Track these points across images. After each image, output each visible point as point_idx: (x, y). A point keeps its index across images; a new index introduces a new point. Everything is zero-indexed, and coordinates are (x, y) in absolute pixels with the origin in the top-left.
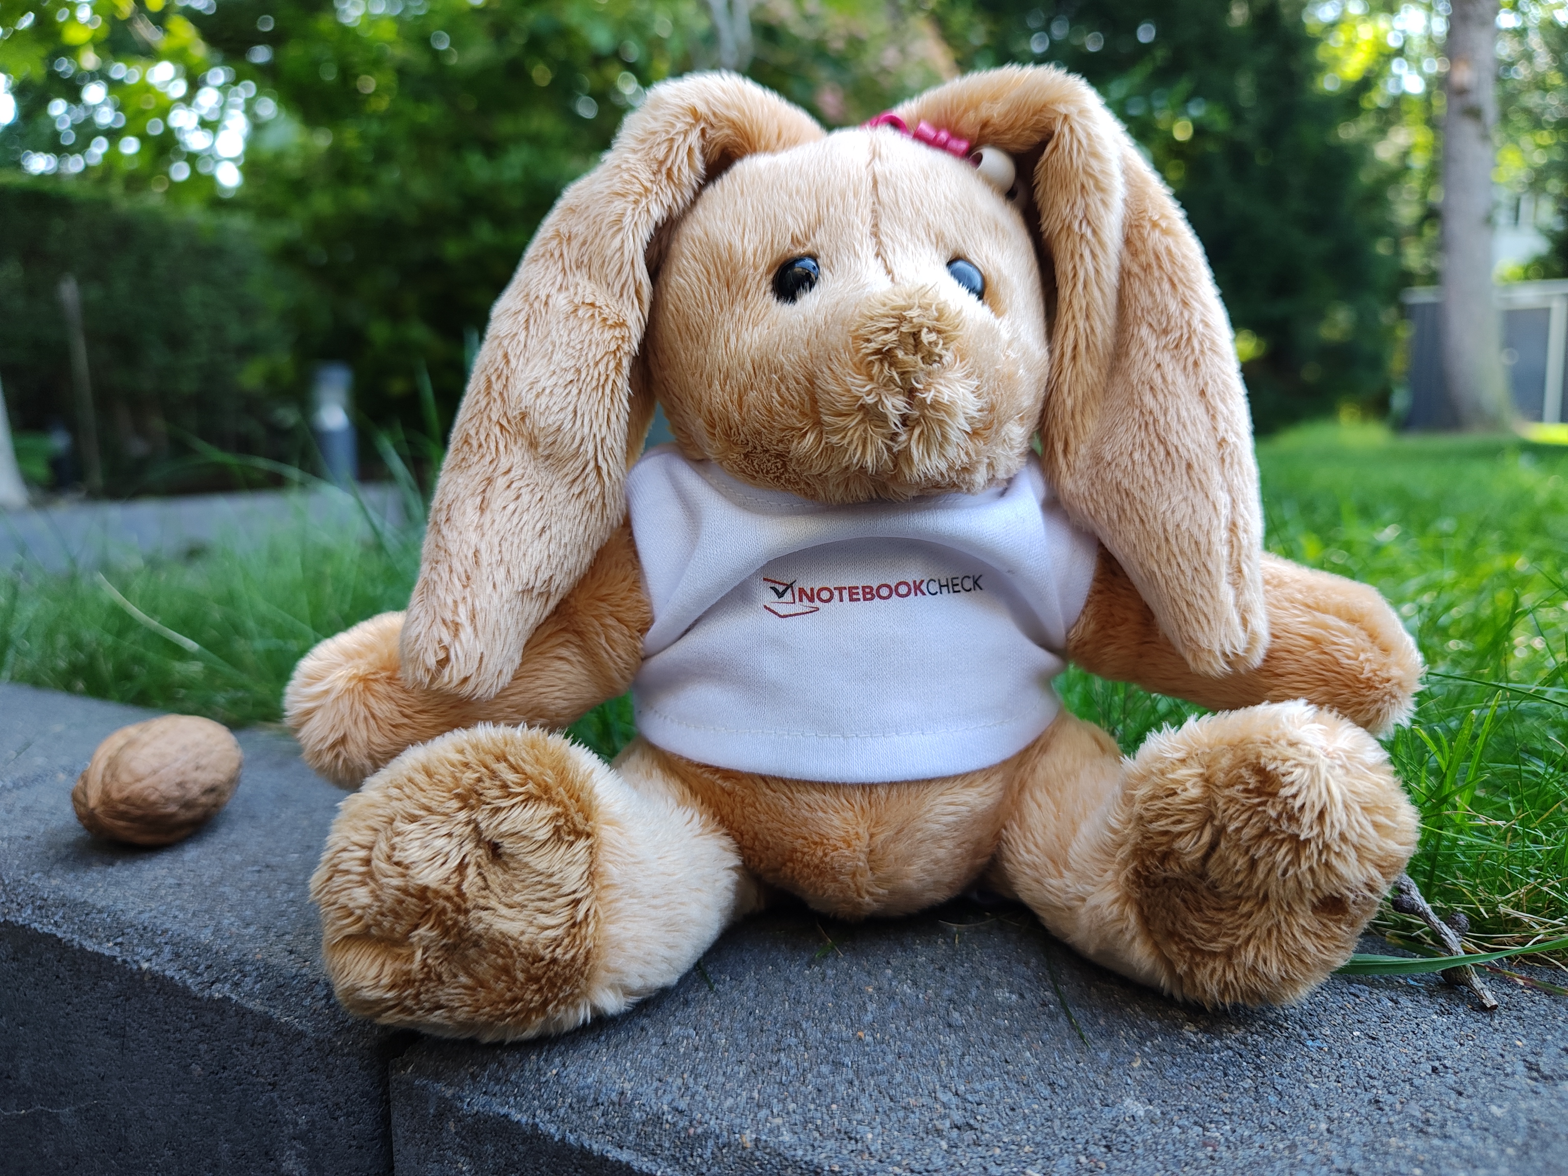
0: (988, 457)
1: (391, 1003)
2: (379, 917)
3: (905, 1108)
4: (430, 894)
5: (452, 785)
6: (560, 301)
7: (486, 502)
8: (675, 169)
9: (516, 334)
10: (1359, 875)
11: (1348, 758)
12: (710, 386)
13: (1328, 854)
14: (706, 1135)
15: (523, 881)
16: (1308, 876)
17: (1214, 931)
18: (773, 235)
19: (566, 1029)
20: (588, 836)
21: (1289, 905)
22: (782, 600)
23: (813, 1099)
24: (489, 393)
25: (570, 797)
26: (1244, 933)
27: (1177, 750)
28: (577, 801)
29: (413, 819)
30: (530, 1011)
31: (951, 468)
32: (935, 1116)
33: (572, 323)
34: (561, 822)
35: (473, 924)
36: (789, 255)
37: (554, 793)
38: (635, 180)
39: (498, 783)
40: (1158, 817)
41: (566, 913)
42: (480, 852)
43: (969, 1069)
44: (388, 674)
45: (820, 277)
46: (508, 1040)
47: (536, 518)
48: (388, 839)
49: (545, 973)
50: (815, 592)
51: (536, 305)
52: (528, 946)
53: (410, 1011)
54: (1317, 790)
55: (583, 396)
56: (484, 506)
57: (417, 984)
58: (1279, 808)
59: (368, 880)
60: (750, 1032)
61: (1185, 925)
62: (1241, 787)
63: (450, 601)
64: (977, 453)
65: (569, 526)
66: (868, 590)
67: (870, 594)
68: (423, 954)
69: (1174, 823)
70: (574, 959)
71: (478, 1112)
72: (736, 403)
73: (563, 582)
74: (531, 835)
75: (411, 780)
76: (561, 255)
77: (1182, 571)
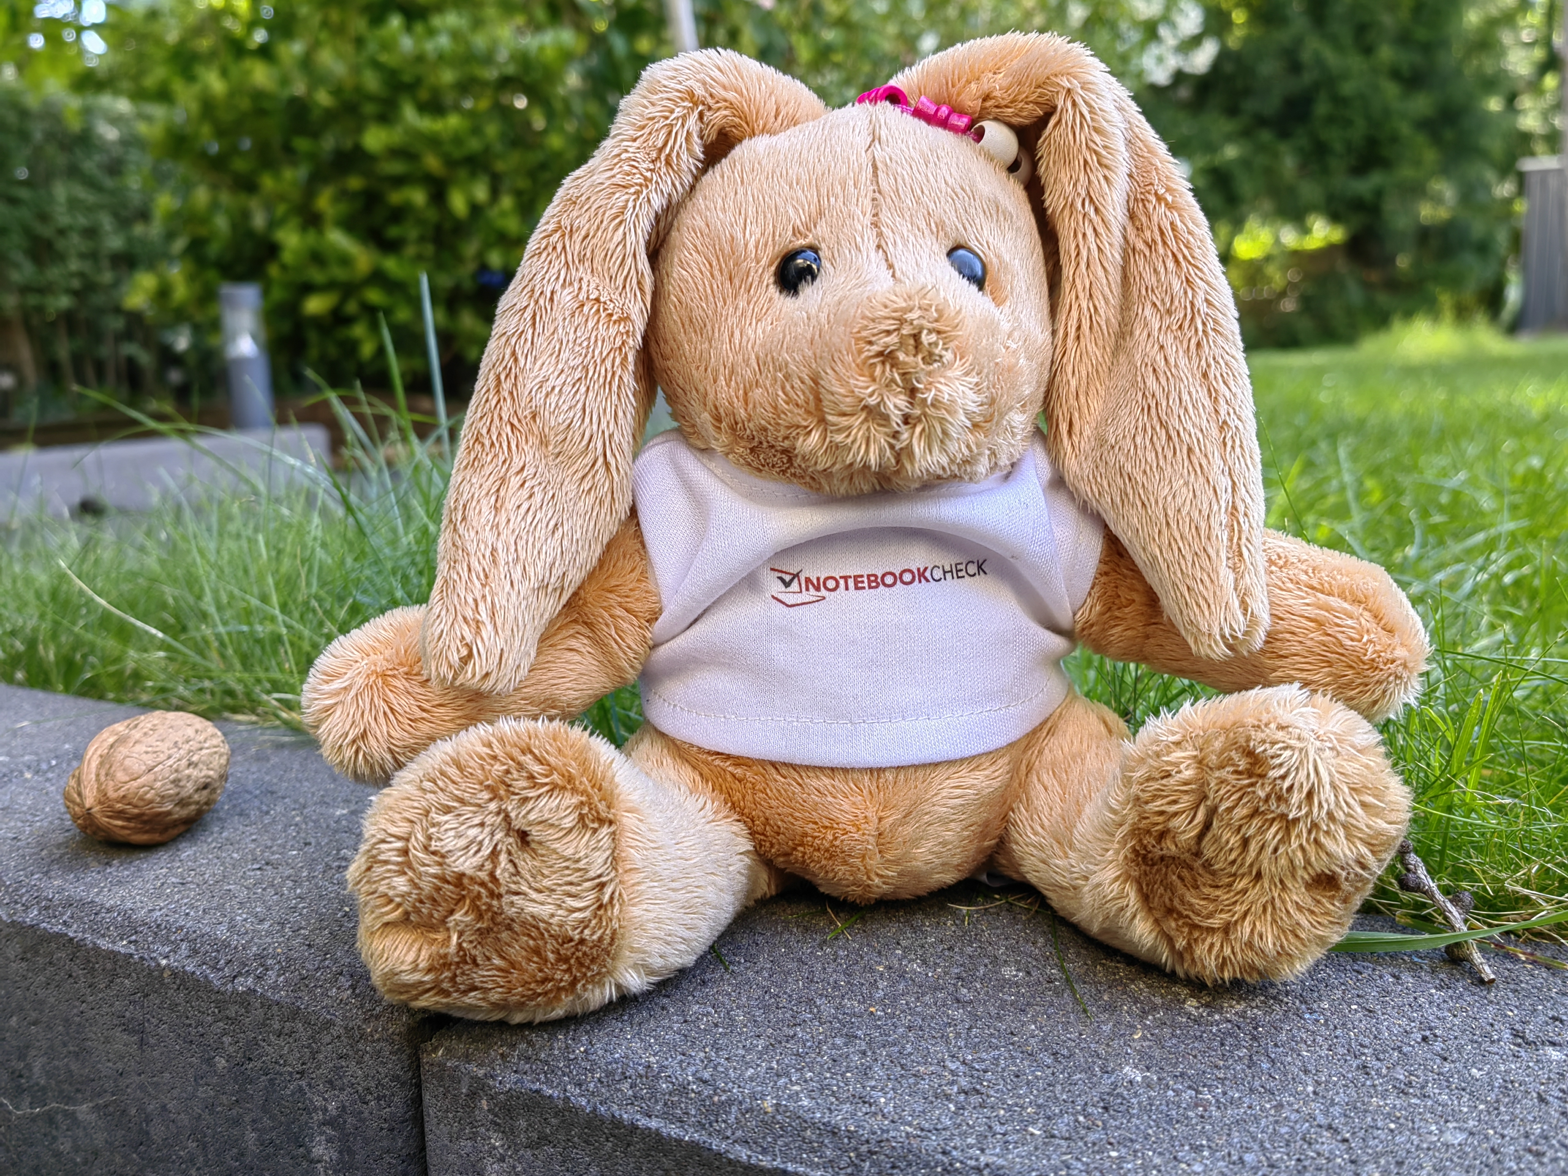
0: (990, 449)
1: (428, 986)
2: (417, 904)
3: (915, 1075)
4: (466, 881)
5: (482, 778)
6: (565, 297)
7: (500, 502)
8: (674, 155)
9: (522, 332)
10: (1348, 852)
11: (1339, 741)
12: (715, 382)
13: (1317, 833)
14: (730, 1102)
15: (551, 867)
16: (1299, 854)
17: (1211, 907)
18: (774, 226)
19: (592, 1008)
20: (611, 823)
21: (1281, 881)
22: (789, 589)
23: (829, 1068)
24: (498, 391)
25: (593, 787)
26: (1240, 909)
27: (1174, 734)
28: (600, 790)
29: (448, 810)
30: (559, 989)
31: (952, 461)
32: (944, 1082)
33: (579, 319)
34: (585, 810)
35: (506, 908)
36: (791, 246)
37: (577, 783)
38: (635, 171)
39: (525, 774)
40: (1155, 797)
41: (592, 896)
42: (511, 840)
43: (976, 1040)
44: (405, 669)
45: (822, 270)
46: (537, 1021)
47: (549, 516)
48: (425, 830)
49: (573, 954)
50: (822, 581)
51: (541, 302)
52: (557, 928)
53: (446, 993)
54: (1305, 772)
55: (591, 394)
56: (498, 505)
57: (453, 967)
58: (1268, 789)
59: (406, 870)
60: (766, 1008)
61: (1182, 902)
62: (1231, 769)
63: (470, 601)
64: (978, 446)
65: (580, 522)
66: (872, 578)
67: (875, 581)
68: (459, 938)
69: (1169, 803)
70: (600, 939)
71: (510, 1089)
72: (741, 398)
73: (575, 577)
74: (557, 823)
75: (443, 773)
76: (564, 248)
77: (1183, 556)
